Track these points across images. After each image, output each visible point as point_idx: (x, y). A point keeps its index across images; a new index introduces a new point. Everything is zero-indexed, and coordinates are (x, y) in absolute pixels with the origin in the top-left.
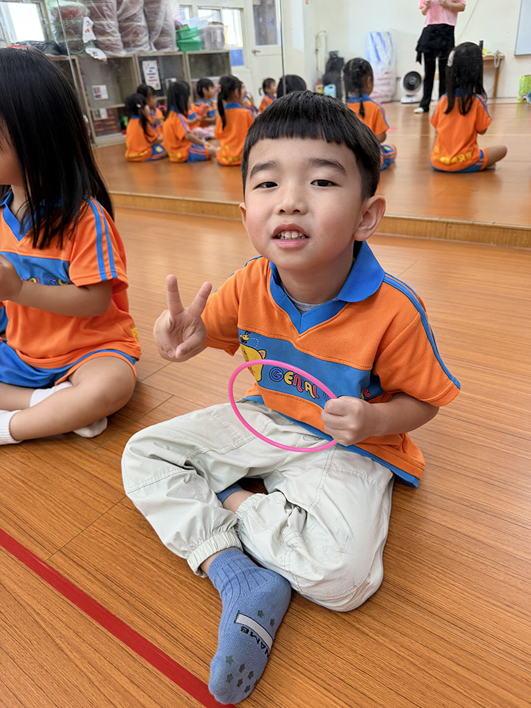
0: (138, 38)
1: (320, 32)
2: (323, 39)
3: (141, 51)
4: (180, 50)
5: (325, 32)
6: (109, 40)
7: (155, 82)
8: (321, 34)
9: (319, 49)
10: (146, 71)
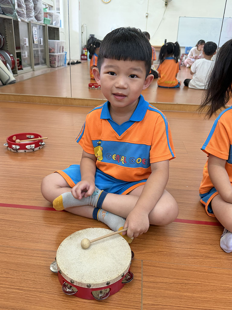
0: (32, 13)
1: (84, 24)
2: (85, 28)
3: (32, 20)
4: (44, 23)
5: (86, 24)
6: (23, 11)
7: (36, 39)
8: (84, 25)
9: (83, 32)
10: (34, 33)
